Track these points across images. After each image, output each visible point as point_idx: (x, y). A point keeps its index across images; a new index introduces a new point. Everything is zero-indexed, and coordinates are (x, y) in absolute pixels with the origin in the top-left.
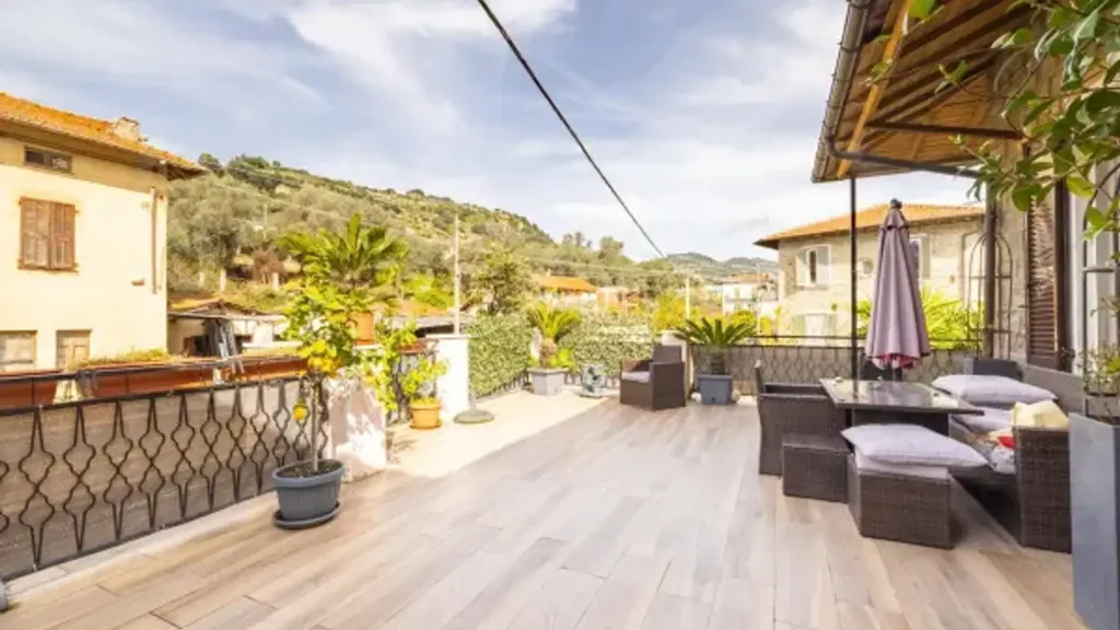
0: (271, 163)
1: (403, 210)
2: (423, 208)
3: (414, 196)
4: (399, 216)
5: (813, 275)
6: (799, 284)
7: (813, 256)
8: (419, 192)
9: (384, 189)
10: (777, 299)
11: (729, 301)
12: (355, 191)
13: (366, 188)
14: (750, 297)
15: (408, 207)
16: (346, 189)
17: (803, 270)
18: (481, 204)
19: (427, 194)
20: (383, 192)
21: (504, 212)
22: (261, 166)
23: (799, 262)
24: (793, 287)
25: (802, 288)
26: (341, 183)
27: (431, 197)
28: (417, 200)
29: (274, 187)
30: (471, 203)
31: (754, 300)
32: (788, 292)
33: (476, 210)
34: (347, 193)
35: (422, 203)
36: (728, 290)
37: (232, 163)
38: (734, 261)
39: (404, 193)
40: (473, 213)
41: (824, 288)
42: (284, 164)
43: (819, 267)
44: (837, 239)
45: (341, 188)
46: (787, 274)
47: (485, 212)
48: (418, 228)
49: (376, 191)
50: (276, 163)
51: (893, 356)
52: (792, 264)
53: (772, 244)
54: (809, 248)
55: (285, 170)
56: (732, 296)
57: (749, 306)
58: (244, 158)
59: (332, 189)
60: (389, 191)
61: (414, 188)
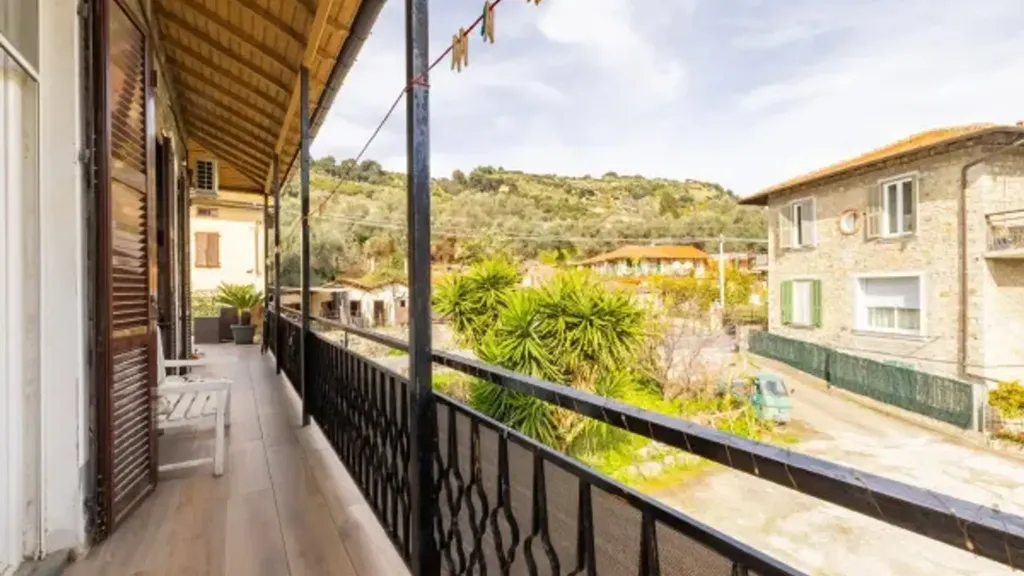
0: (497, 169)
1: (596, 192)
2: (615, 188)
3: (607, 178)
4: (593, 198)
5: (800, 234)
6: (788, 246)
7: (800, 211)
8: (612, 174)
9: (582, 176)
12: (557, 181)
13: (567, 178)
15: (602, 190)
16: (550, 181)
18: (671, 177)
19: (620, 174)
20: (580, 179)
21: (695, 182)
22: (490, 173)
24: (781, 250)
25: (790, 250)
26: (548, 177)
27: (624, 177)
28: (609, 182)
29: (498, 188)
30: (662, 178)
32: (777, 255)
33: (666, 184)
34: (550, 185)
35: (614, 184)
37: (472, 174)
39: (600, 178)
40: (663, 186)
41: (809, 248)
42: (506, 169)
43: (805, 225)
45: (546, 180)
47: (675, 184)
48: (608, 207)
49: (574, 179)
50: (501, 169)
53: (760, 200)
54: (795, 203)
55: (507, 173)
58: (480, 169)
59: (539, 183)
60: (586, 178)
61: (607, 171)
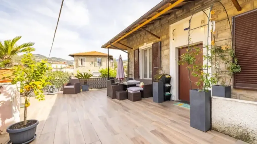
5: (82, 64)
6: (79, 65)
7: (82, 59)
10: (74, 68)
11: (54, 68)
14: (60, 68)
17: (80, 62)
23: (79, 61)
24: (77, 66)
25: (79, 66)
31: (61, 68)
32: (76, 67)
36: (54, 66)
38: (53, 58)
41: (84, 67)
43: (83, 62)
44: (87, 57)
46: (76, 63)
51: (121, 78)
52: (77, 61)
53: (73, 56)
54: (81, 58)
56: (55, 67)
57: (60, 70)
